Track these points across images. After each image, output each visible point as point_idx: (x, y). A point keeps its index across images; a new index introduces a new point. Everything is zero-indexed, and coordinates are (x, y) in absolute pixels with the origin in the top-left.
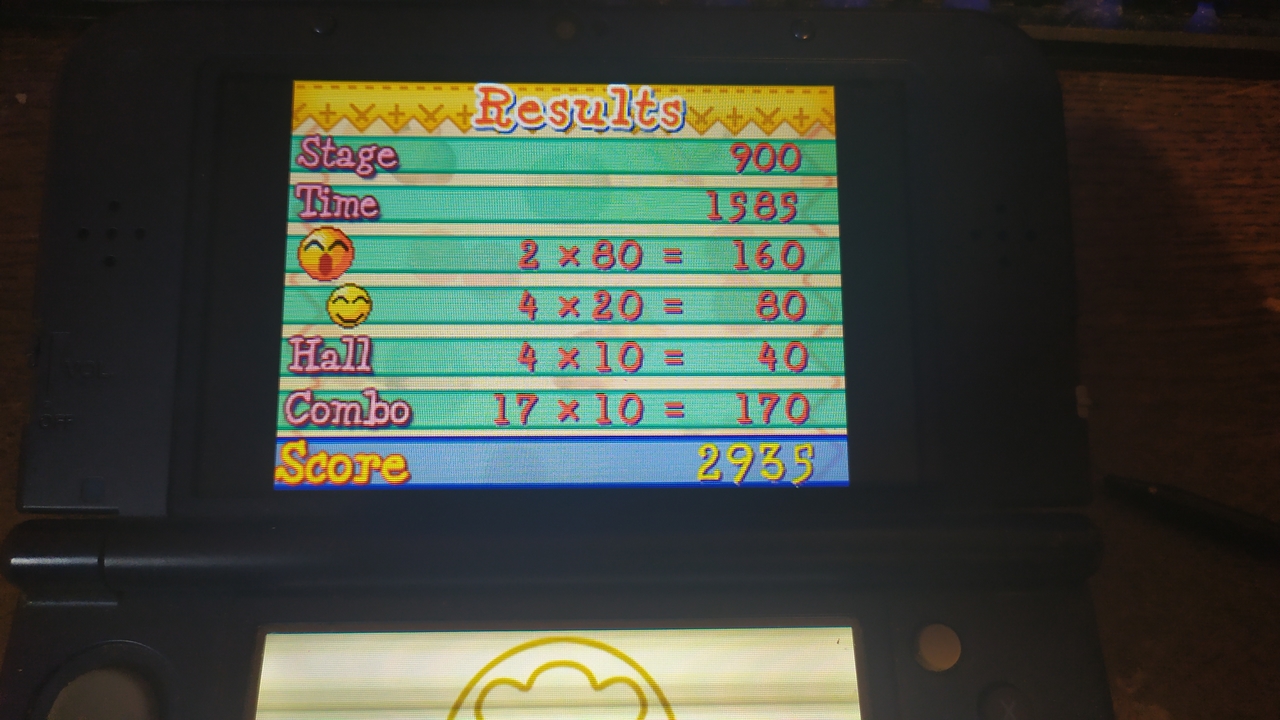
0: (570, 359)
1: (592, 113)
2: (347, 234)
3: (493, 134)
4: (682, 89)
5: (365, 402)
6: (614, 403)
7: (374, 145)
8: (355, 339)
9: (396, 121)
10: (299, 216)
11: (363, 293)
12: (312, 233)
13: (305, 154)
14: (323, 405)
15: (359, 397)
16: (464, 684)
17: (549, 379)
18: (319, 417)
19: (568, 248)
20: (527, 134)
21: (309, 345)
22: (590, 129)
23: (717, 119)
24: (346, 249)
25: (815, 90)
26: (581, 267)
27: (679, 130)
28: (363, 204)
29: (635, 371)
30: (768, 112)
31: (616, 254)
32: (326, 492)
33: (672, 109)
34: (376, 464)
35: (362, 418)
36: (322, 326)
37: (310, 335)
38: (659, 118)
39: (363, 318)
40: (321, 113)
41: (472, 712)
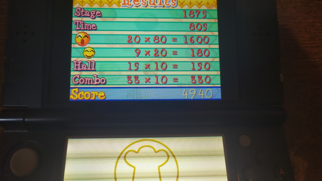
0: (148, 67)
1: (153, 2)
2: (88, 34)
3: (127, 8)
5: (94, 78)
6: (160, 78)
7: (95, 10)
8: (91, 62)
9: (101, 4)
10: (75, 29)
11: (92, 49)
12: (79, 33)
13: (76, 13)
14: (83, 79)
15: (92, 77)
16: (121, 152)
17: (142, 72)
18: (81, 82)
19: (147, 38)
20: (136, 8)
21: (78, 63)
22: (152, 6)
23: (186, 4)
24: (88, 38)
26: (150, 43)
27: (176, 7)
28: (92, 26)
29: (165, 70)
30: (199, 2)
31: (160, 39)
33: (174, 1)
34: (97, 94)
35: (93, 82)
36: (82, 58)
37: (79, 60)
38: (170, 3)
39: (93, 56)
40: (81, 2)
41: (123, 158)
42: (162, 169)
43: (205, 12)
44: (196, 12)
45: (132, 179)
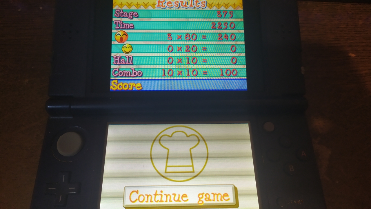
0: (180, 61)
1: (184, 4)
2: (126, 32)
3: (161, 9)
5: (131, 71)
6: (191, 71)
7: (133, 12)
8: (129, 57)
9: (138, 6)
10: (115, 28)
11: (130, 46)
12: (118, 32)
13: (116, 14)
14: (122, 72)
16: (156, 136)
17: (176, 65)
18: (120, 74)
19: (179, 35)
20: (170, 9)
21: (118, 58)
22: (184, 8)
23: (214, 5)
24: (126, 36)
26: (182, 40)
27: (205, 8)
28: (130, 25)
29: (195, 64)
30: (226, 4)
31: (190, 37)
32: (122, 91)
33: (203, 3)
34: (134, 85)
35: (131, 75)
36: (121, 54)
37: (118, 56)
38: (200, 5)
39: (130, 52)
40: (120, 4)
41: (158, 142)
42: (194, 151)
43: (231, 12)
44: (224, 13)
45: (166, 159)
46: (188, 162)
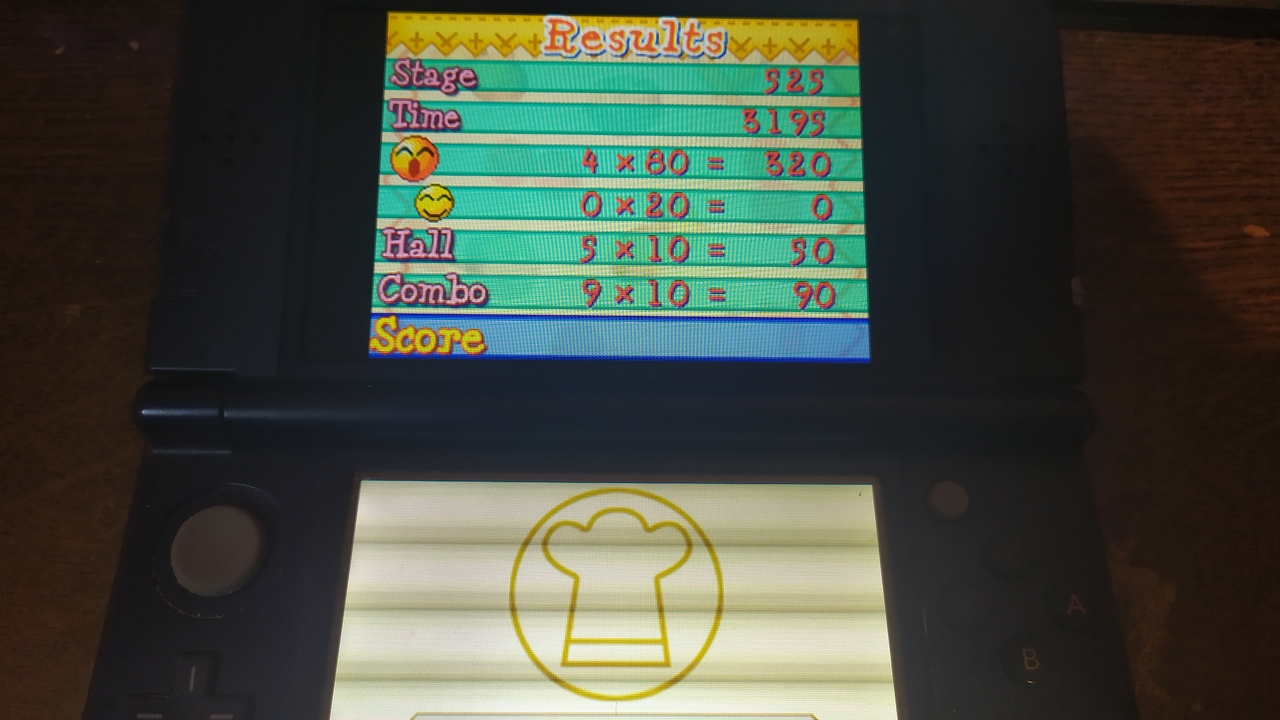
0: (625, 250)
1: (646, 42)
2: (433, 141)
3: (560, 59)
4: (725, 22)
5: (447, 285)
6: (664, 288)
7: (458, 67)
8: (439, 231)
9: (476, 47)
10: (392, 126)
11: (446, 192)
12: (403, 140)
13: (397, 74)
14: (412, 287)
15: (442, 280)
16: (532, 525)
17: (607, 267)
18: (408, 296)
19: (624, 156)
20: (590, 59)
21: (400, 236)
22: (644, 55)
23: (755, 48)
24: (432, 154)
25: (841, 24)
26: (635, 173)
27: (720, 57)
28: (447, 117)
29: (682, 261)
30: (800, 42)
31: (666, 162)
32: (413, 361)
33: (714, 39)
34: (457, 337)
35: (445, 298)
36: (410, 220)
37: (401, 227)
38: (704, 46)
39: (446, 213)
40: (411, 40)
41: (540, 547)
42: (670, 585)
43: (817, 73)
44: (789, 74)
45: (566, 614)
46: (649, 627)
